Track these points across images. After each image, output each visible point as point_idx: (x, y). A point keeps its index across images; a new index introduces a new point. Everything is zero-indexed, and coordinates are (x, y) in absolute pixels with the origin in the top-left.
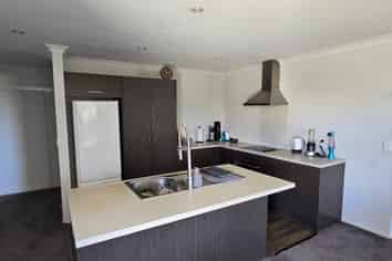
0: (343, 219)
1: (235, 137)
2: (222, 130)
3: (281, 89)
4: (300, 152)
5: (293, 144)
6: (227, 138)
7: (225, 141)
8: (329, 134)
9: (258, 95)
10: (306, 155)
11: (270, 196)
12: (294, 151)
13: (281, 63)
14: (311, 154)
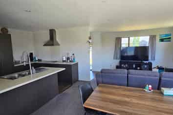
0: (79, 80)
1: (40, 59)
2: (34, 56)
3: (57, 39)
4: (65, 61)
5: (63, 59)
6: (37, 59)
7: (36, 61)
8: (73, 54)
9: (48, 42)
10: (67, 62)
11: (58, 73)
12: (63, 61)
13: (56, 30)
14: (69, 61)
